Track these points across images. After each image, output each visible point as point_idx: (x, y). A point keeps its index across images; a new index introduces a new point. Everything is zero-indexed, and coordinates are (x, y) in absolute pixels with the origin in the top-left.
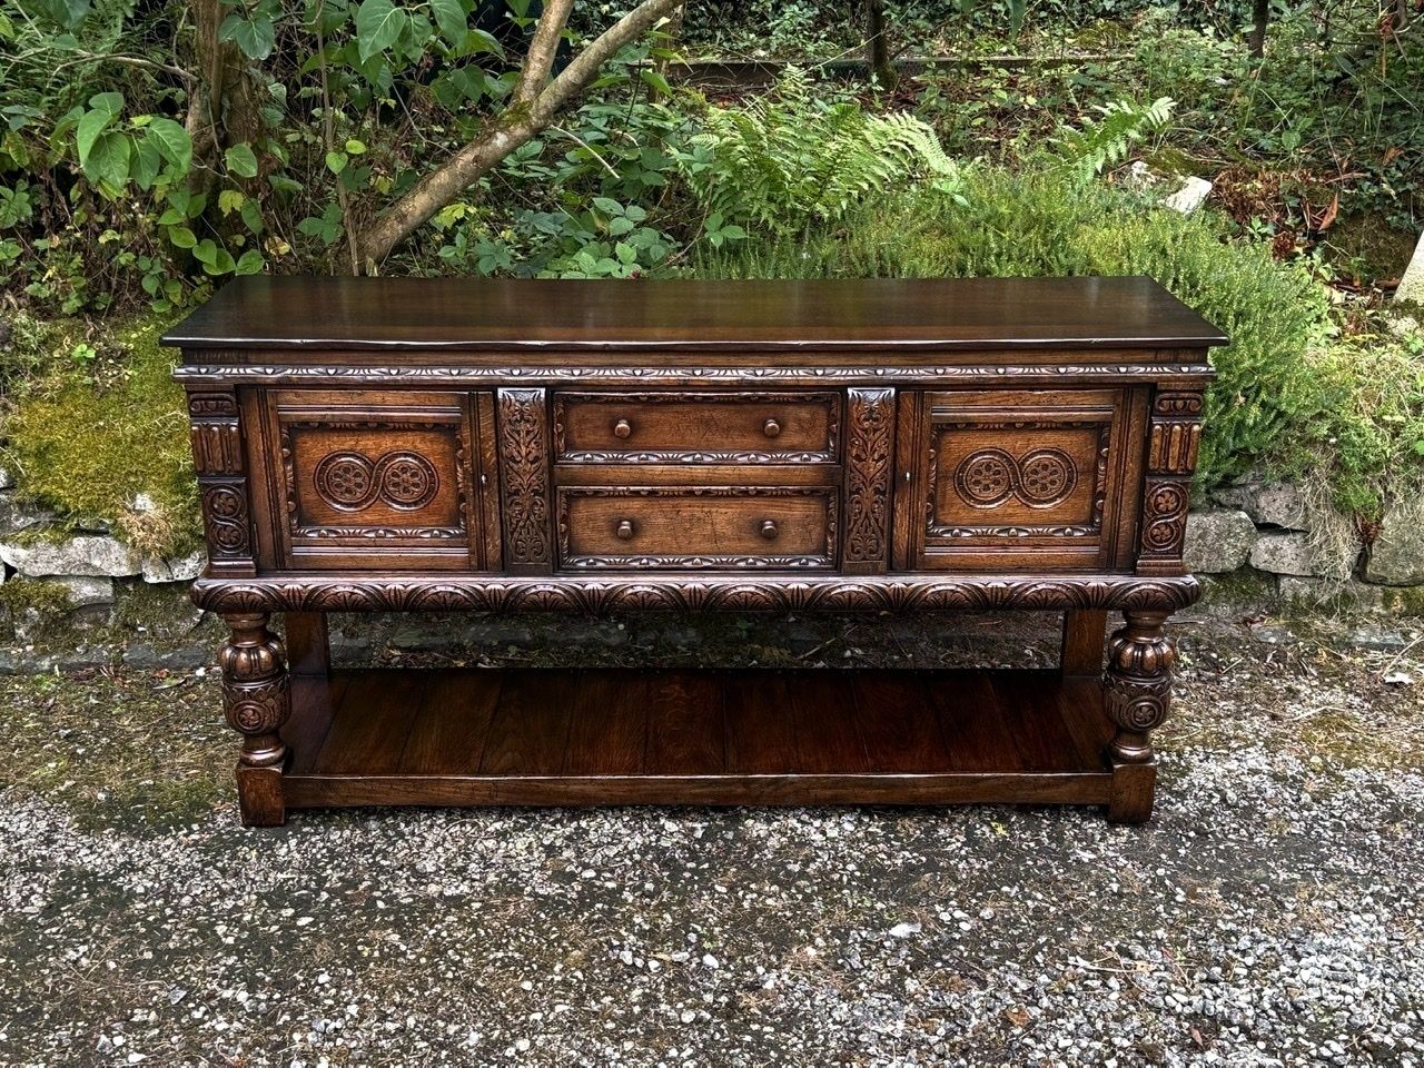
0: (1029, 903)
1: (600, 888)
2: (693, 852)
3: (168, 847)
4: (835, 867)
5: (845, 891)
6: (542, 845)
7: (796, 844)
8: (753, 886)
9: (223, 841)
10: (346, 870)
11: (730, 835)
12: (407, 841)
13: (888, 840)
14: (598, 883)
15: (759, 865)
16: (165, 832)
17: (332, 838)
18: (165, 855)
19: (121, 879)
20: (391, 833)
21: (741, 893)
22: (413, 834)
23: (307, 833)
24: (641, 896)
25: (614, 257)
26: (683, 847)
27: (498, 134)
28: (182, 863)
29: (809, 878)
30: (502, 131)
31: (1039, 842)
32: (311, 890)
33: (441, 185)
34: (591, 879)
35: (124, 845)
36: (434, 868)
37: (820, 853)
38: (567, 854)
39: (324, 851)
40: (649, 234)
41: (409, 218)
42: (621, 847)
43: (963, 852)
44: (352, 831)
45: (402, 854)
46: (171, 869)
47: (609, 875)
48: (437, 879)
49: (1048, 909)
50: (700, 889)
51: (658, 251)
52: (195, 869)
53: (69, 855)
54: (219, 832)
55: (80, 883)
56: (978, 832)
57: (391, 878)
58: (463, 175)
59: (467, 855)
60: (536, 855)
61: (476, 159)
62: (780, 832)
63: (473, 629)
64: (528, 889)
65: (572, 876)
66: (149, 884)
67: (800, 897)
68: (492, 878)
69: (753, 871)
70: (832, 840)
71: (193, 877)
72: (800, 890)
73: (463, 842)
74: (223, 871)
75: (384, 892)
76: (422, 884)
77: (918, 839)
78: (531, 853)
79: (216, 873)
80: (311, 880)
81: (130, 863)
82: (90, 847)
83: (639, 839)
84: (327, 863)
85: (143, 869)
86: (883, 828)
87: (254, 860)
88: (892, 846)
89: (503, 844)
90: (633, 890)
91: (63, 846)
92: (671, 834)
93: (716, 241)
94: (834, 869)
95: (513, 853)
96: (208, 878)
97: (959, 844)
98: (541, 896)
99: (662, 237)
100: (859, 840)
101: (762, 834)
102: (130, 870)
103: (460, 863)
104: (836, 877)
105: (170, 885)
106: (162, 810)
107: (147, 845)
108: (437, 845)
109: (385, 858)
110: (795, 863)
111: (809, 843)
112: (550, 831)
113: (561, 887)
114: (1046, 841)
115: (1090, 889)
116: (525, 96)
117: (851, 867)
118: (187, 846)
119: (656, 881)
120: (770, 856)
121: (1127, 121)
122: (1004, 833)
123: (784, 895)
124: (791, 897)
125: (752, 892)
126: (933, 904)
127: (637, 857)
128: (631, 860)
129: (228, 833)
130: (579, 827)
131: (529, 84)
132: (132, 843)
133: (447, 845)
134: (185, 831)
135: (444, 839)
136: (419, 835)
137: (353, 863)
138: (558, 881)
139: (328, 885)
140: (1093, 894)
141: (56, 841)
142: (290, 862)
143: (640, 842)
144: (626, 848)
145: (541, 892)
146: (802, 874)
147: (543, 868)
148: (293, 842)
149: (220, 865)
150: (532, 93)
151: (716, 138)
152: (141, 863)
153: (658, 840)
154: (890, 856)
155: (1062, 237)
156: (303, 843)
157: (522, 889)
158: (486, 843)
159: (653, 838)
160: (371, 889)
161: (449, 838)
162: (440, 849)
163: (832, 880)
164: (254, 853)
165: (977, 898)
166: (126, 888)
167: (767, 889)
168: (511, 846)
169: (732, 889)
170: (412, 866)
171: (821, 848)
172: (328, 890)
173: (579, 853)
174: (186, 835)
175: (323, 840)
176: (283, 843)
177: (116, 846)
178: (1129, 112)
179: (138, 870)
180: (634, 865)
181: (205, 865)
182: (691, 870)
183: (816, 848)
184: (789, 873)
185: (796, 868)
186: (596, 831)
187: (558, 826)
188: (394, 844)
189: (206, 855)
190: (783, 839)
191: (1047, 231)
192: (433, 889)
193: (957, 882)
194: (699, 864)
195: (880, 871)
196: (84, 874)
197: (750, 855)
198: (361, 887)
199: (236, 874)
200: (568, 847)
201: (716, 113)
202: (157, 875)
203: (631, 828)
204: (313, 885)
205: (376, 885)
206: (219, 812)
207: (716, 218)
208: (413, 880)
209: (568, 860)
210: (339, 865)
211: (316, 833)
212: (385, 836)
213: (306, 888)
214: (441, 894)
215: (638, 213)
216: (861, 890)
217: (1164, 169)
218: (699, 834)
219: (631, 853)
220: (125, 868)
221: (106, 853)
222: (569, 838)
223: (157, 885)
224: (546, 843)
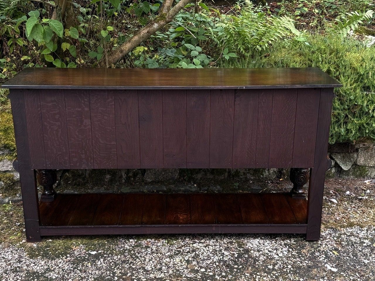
0: (351, 278)
1: (208, 275)
2: (235, 262)
3: (61, 262)
4: (284, 267)
5: (289, 275)
6: (185, 260)
7: (269, 259)
8: (258, 274)
9: (78, 260)
10: (121, 269)
11: (246, 256)
12: (140, 259)
13: (299, 257)
14: (207, 273)
15: (259, 266)
16: (58, 257)
17: (114, 258)
18: (60, 265)
19: (47, 274)
20: (134, 256)
21: (254, 276)
22: (141, 256)
23: (106, 257)
24: (221, 277)
25: (194, 63)
26: (232, 260)
27: (155, 24)
28: (66, 268)
29: (276, 270)
30: (156, 23)
31: (349, 257)
32: (111, 276)
33: (135, 41)
34: (204, 272)
35: (46, 262)
36: (151, 269)
37: (278, 262)
38: (194, 263)
39: (113, 263)
40: (203, 56)
41: (124, 52)
42: (211, 260)
43: (325, 261)
44: (121, 256)
45: (139, 263)
46: (63, 270)
47: (209, 270)
48: (152, 272)
49: (357, 279)
50: (241, 275)
51: (207, 61)
52: (71, 270)
53: (27, 266)
54: (76, 257)
55: (33, 276)
56: (329, 254)
57: (137, 272)
58: (143, 37)
59: (161, 264)
60: (184, 263)
61: (148, 32)
62: (263, 255)
63: (146, 187)
64: (184, 275)
65: (197, 271)
66: (57, 276)
67: (274, 277)
68: (171, 272)
69: (257, 268)
70: (281, 257)
71: (71, 273)
72: (274, 275)
73: (158, 259)
74: (80, 271)
75: (136, 277)
76: (148, 274)
77: (309, 257)
78: (182, 263)
79: (79, 272)
80: (110, 273)
81: (49, 268)
82: (34, 263)
83: (217, 258)
84: (115, 267)
85: (53, 270)
86: (297, 253)
87: (90, 266)
88: (301, 259)
89: (172, 260)
90: (219, 275)
91: (25, 263)
92: (227, 256)
93: (227, 57)
94: (284, 268)
95: (176, 263)
96: (76, 273)
97: (324, 258)
98: (189, 277)
99: (207, 57)
100: (290, 257)
101: (257, 255)
102: (49, 271)
103: (159, 267)
104: (285, 270)
105: (63, 276)
106: (56, 250)
107: (53, 262)
108: (150, 260)
109: (133, 265)
110: (270, 265)
111: (274, 258)
112: (186, 255)
113: (194, 275)
114: (352, 257)
115: (370, 273)
116: (164, 12)
117: (290, 267)
118: (67, 262)
119: (226, 272)
120: (261, 263)
121: (357, 17)
122: (337, 254)
123: (269, 277)
124: (271, 277)
125: (258, 275)
126: (319, 279)
127: (217, 264)
128: (216, 265)
129: (79, 257)
130: (196, 254)
131: (166, 7)
132: (48, 261)
133: (153, 260)
134: (65, 257)
135: (152, 259)
136: (143, 257)
137: (123, 267)
138: (193, 273)
139: (116, 275)
140: (371, 274)
141: (22, 261)
142: (102, 267)
143: (217, 259)
144: (213, 261)
145: (188, 276)
146: (273, 269)
147: (187, 268)
148: (102, 260)
149: (79, 268)
150: (167, 10)
151: (225, 25)
152: (53, 269)
153: (223, 258)
154: (301, 262)
155: (342, 56)
156: (105, 260)
157: (182, 275)
158: (166, 259)
159: (221, 257)
160: (131, 276)
161: (153, 258)
162: (151, 262)
163: (284, 271)
164: (89, 264)
165: (333, 276)
166: (49, 277)
167: (263, 274)
168: (175, 260)
169: (251, 274)
170: (144, 268)
171: (278, 260)
172: (117, 276)
173: (198, 263)
174: (66, 258)
175: (111, 259)
176: (98, 260)
177: (43, 263)
178: (358, 14)
179: (52, 271)
180: (217, 267)
181: (74, 269)
182: (236, 268)
183: (276, 260)
184: (269, 269)
185: (271, 267)
186: (202, 255)
187: (189, 254)
188: (135, 260)
189: (74, 265)
190: (264, 257)
191: (337, 54)
192: (152, 276)
193: (326, 271)
194: (239, 266)
195: (299, 268)
196: (34, 273)
197: (255, 263)
198: (128, 275)
199: (85, 272)
200: (194, 260)
201: (223, 16)
202: (59, 273)
203: (213, 254)
204: (111, 275)
205: (133, 275)
206: (75, 250)
207: (226, 50)
208: (144, 273)
209: (195, 265)
210: (118, 268)
211: (109, 257)
212: (132, 257)
213: (109, 276)
214: (155, 277)
215: (199, 49)
216: (294, 274)
217: (360, 33)
218: (236, 255)
219: (215, 262)
220: (48, 270)
221: (40, 265)
222: (193, 257)
223: (59, 276)
224: (186, 259)
